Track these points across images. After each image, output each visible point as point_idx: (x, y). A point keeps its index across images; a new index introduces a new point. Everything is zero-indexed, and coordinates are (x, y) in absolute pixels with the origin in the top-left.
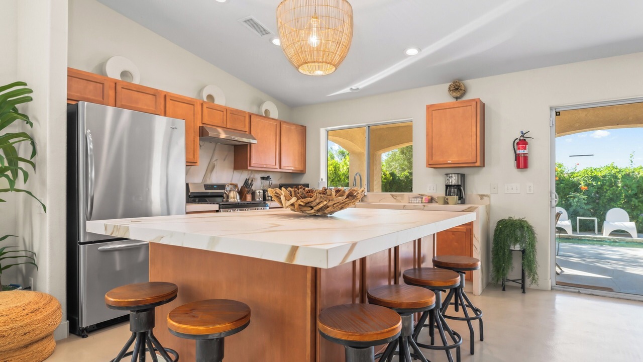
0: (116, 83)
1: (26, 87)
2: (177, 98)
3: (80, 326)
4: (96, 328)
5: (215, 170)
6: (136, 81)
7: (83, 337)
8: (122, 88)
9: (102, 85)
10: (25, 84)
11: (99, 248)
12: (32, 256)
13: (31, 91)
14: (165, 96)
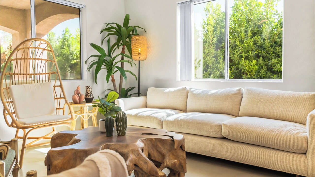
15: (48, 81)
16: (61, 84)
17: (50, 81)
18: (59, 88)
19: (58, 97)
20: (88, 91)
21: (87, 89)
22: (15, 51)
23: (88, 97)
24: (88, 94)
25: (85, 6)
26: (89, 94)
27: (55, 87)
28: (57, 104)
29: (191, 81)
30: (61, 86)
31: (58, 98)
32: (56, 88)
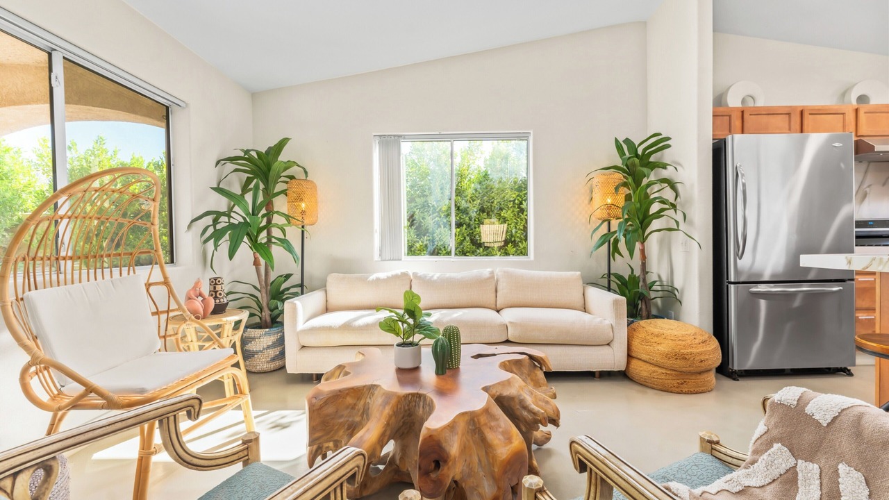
0: (743, 112)
1: (661, 137)
2: (819, 110)
3: (730, 367)
4: (744, 374)
5: (867, 200)
6: (761, 103)
7: (734, 379)
8: (750, 115)
9: (728, 117)
10: (660, 134)
11: (751, 290)
12: (674, 290)
13: (668, 139)
14: (802, 112)
15: (129, 274)
16: (165, 278)
17: (134, 273)
18: (164, 289)
19: (160, 310)
20: (217, 289)
21: (216, 284)
22: (62, 195)
23: (220, 302)
24: (218, 295)
25: (187, 104)
26: (220, 294)
27: (148, 285)
28: (159, 327)
29: (401, 260)
30: (166, 282)
31: (163, 312)
32: (152, 289)
